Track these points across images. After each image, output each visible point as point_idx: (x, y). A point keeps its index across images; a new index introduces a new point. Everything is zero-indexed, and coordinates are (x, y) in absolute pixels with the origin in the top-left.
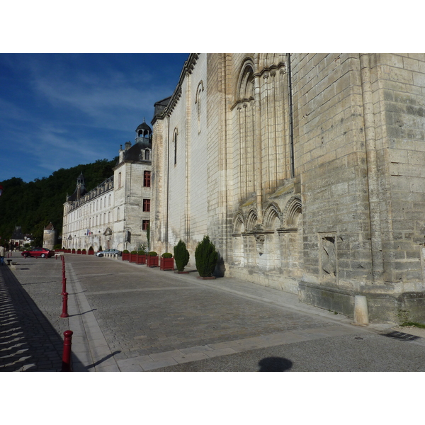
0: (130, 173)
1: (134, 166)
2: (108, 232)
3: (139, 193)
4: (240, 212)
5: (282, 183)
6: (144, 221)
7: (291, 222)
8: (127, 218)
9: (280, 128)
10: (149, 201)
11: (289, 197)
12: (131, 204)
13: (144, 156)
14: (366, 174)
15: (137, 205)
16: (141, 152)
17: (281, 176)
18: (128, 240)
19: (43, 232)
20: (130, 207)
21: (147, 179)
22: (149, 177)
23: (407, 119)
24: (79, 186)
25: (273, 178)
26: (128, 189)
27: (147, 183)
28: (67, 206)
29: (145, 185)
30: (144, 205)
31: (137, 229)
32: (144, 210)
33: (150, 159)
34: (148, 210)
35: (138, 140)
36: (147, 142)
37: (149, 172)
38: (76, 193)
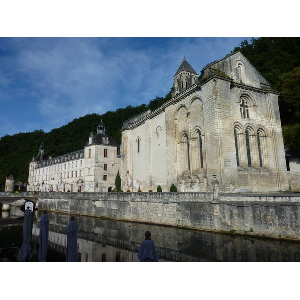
0: (97, 151)
1: (100, 146)
2: (80, 182)
3: (102, 161)
4: (183, 176)
5: (199, 170)
6: (104, 176)
7: (203, 180)
8: (96, 174)
9: (197, 155)
10: (107, 165)
11: (202, 174)
12: (98, 167)
13: (104, 141)
14: (221, 173)
15: (101, 167)
16: (103, 139)
17: (198, 168)
18: (97, 186)
19: (6, 181)
20: (97, 168)
22: (107, 152)
23: (228, 163)
24: (42, 152)
25: (196, 168)
26: (96, 159)
27: (106, 156)
28: (33, 165)
30: (104, 167)
31: (101, 180)
32: (104, 170)
33: (108, 143)
34: (106, 170)
35: (100, 132)
36: (105, 133)
37: (107, 150)
38: (40, 156)
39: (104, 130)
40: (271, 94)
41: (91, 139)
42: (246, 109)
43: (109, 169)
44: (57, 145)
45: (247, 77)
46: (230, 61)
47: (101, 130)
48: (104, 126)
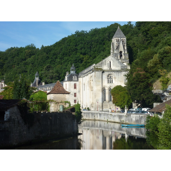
0: (70, 85)
1: (71, 82)
3: (73, 91)
6: (75, 100)
10: (76, 93)
13: (74, 79)
15: (72, 95)
16: (73, 77)
20: (70, 96)
21: (75, 86)
22: (76, 85)
23: (97, 101)
24: (37, 79)
26: (69, 90)
27: (75, 88)
29: (74, 88)
30: (74, 95)
31: (73, 103)
32: (74, 97)
33: (76, 80)
34: (76, 96)
35: (72, 72)
36: (75, 73)
37: (76, 84)
38: (36, 82)
39: (74, 70)
40: (123, 72)
41: (66, 77)
42: (111, 79)
43: (77, 96)
44: (48, 71)
45: (113, 66)
46: (105, 61)
47: (72, 71)
48: (74, 68)
